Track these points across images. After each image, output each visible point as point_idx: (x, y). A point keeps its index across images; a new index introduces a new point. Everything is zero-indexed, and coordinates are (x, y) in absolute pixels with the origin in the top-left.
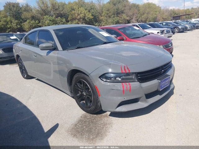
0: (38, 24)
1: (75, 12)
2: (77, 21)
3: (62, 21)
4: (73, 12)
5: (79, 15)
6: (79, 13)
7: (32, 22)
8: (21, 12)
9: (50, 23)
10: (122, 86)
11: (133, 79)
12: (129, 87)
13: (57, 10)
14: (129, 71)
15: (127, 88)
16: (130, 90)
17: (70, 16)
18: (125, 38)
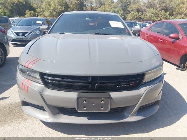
0: (140, 16)
3: (165, 15)
7: (135, 14)
10: (22, 81)
11: (36, 78)
12: (27, 87)
13: (163, 3)
14: (31, 67)
15: (25, 86)
16: (27, 90)
17: (177, 10)
18: (181, 37)
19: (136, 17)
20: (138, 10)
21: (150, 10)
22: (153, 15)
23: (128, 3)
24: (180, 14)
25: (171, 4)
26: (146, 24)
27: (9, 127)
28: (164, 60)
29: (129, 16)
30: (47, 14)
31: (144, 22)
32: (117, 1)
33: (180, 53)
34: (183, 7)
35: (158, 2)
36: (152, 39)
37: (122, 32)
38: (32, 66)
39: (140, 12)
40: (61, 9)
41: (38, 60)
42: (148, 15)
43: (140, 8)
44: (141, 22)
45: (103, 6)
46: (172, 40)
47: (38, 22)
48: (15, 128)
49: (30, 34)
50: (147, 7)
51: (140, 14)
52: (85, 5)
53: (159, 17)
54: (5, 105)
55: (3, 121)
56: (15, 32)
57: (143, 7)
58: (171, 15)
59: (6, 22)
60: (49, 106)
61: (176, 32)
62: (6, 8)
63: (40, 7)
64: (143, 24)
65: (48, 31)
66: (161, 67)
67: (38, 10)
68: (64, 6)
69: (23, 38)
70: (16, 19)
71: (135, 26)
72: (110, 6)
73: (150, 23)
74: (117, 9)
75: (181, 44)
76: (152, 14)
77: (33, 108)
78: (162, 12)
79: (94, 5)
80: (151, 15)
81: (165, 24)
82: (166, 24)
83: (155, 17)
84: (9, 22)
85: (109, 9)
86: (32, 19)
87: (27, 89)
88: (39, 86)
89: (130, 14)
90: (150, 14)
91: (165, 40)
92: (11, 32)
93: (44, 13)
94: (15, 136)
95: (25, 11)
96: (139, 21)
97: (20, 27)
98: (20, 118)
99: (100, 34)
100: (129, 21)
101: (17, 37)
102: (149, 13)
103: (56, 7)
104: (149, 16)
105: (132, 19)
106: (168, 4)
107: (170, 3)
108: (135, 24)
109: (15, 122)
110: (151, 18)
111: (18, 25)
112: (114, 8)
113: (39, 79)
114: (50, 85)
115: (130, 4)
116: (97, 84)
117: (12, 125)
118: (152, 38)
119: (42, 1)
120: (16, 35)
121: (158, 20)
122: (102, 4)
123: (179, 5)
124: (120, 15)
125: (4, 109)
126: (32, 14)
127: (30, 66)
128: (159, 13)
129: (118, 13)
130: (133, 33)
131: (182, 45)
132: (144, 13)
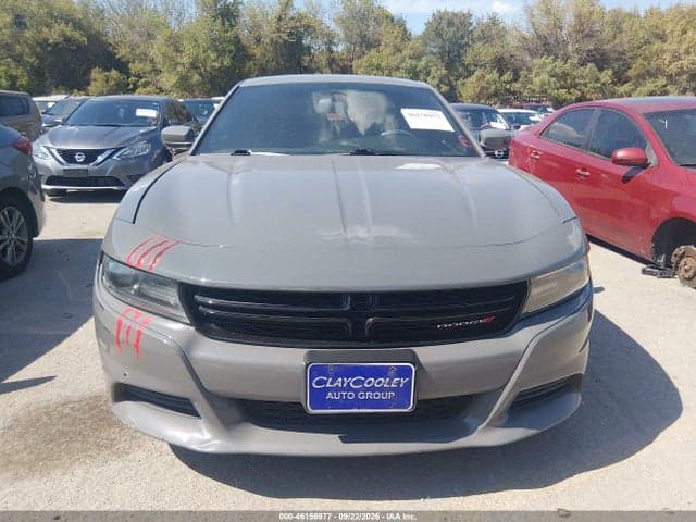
0: (508, 86)
1: (665, 46)
2: (662, 81)
3: (597, 80)
4: (657, 45)
5: (676, 57)
6: (681, 51)
7: (488, 77)
8: (467, 44)
9: (549, 81)
10: (117, 316)
11: (167, 304)
12: (136, 333)
13: (590, 36)
14: (151, 267)
15: (128, 332)
16: (136, 346)
17: (640, 61)
18: (653, 160)
19: (493, 87)
20: (500, 64)
21: (545, 64)
22: (553, 79)
23: (462, 37)
24: (653, 75)
25: (617, 41)
26: (528, 115)
27: (67, 477)
28: (591, 239)
29: (468, 87)
30: (168, 80)
31: (522, 108)
32: (424, 33)
33: (654, 215)
34: (663, 51)
35: (570, 35)
36: (551, 168)
37: (448, 145)
38: (154, 262)
39: (508, 70)
40: (217, 65)
41: (172, 242)
42: (537, 80)
43: (506, 56)
44: (512, 107)
45: (373, 52)
46: (623, 171)
47: (140, 112)
48: (89, 482)
49: (115, 157)
50: (533, 54)
51: (507, 76)
52: (309, 48)
53: (575, 86)
54: (47, 407)
55: (44, 459)
56: (58, 150)
57: (518, 53)
58: (619, 78)
59: (23, 113)
60: (210, 397)
61: (636, 140)
62: (18, 59)
63: (144, 57)
64: (519, 113)
65: (191, 145)
66: (583, 262)
67: (135, 67)
68: (231, 52)
69: (87, 170)
70: (56, 102)
71: (493, 124)
72: (400, 51)
73: (547, 112)
74: (423, 63)
75: (656, 183)
76: (553, 76)
77: (153, 406)
78: (588, 70)
79: (340, 48)
80: (546, 80)
81: (597, 113)
82: (598, 115)
83: (563, 87)
84: (32, 110)
85: (394, 61)
86: (118, 102)
87: (138, 341)
88: (175, 329)
89: (473, 79)
90: (545, 77)
91: (598, 169)
92: (45, 150)
93: (158, 78)
94: (93, 508)
95: (88, 71)
96: (506, 103)
97: (75, 129)
98: (102, 446)
99: (372, 154)
100: (468, 104)
101: (66, 167)
102: (541, 73)
103: (202, 56)
104: (538, 84)
105: (477, 98)
106: (609, 41)
107: (615, 38)
108: (492, 115)
109: (88, 461)
110: (549, 92)
111: (69, 122)
112: (410, 58)
113: (175, 307)
114: (213, 326)
115: (470, 43)
116: (371, 319)
117: (79, 471)
118: (554, 165)
119: (149, 34)
120: (61, 160)
121: (574, 98)
122: (368, 43)
123: (648, 42)
124: (437, 81)
125: (45, 418)
126: (112, 83)
127: (145, 264)
128: (577, 72)
129: (428, 74)
130: (483, 148)
131: (658, 188)
132: (523, 73)
